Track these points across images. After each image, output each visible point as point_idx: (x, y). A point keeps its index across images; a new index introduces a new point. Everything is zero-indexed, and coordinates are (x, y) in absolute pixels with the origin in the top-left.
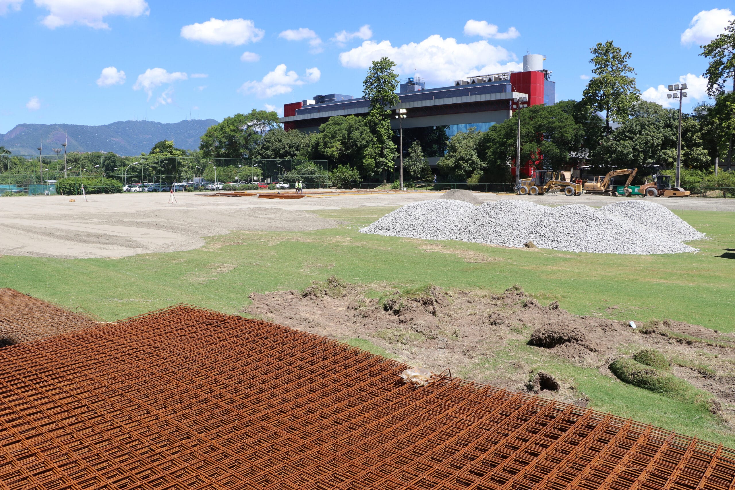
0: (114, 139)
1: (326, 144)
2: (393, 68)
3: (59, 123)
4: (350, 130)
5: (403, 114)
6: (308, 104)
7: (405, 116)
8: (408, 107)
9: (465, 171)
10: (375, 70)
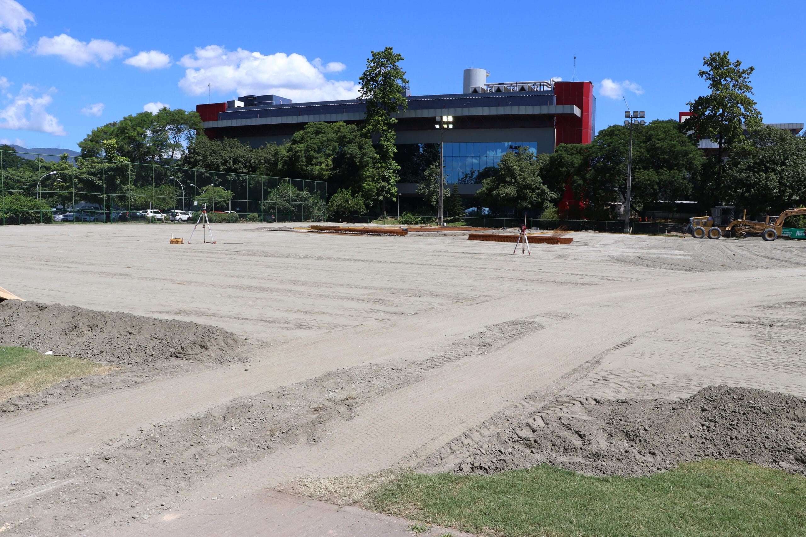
1: (309, 159)
2: (399, 63)
4: (342, 141)
5: (448, 123)
6: (236, 106)
7: (451, 126)
8: (460, 114)
9: (531, 203)
10: (376, 64)
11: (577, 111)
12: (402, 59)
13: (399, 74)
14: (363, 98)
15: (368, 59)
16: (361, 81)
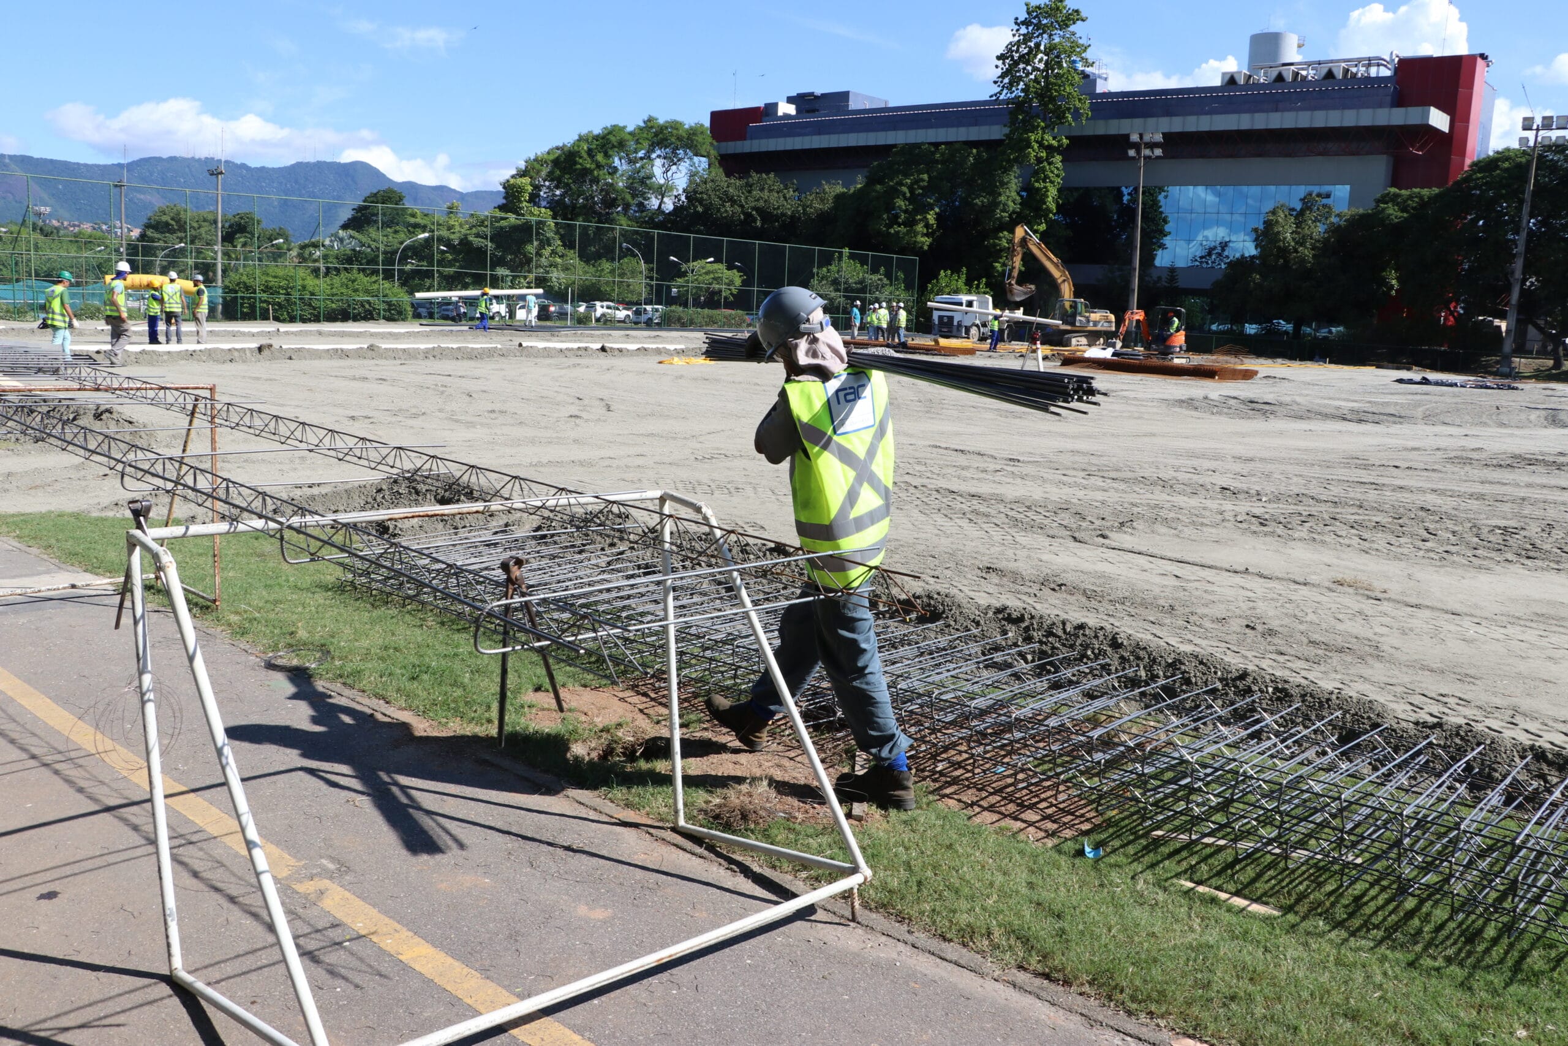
0: (142, 197)
2: (1077, 28)
3: (12, 153)
6: (780, 113)
7: (1158, 151)
10: (1030, 28)
11: (1439, 120)
12: (1083, 20)
13: (1076, 48)
14: (1002, 97)
15: (1017, 19)
16: (1000, 63)
